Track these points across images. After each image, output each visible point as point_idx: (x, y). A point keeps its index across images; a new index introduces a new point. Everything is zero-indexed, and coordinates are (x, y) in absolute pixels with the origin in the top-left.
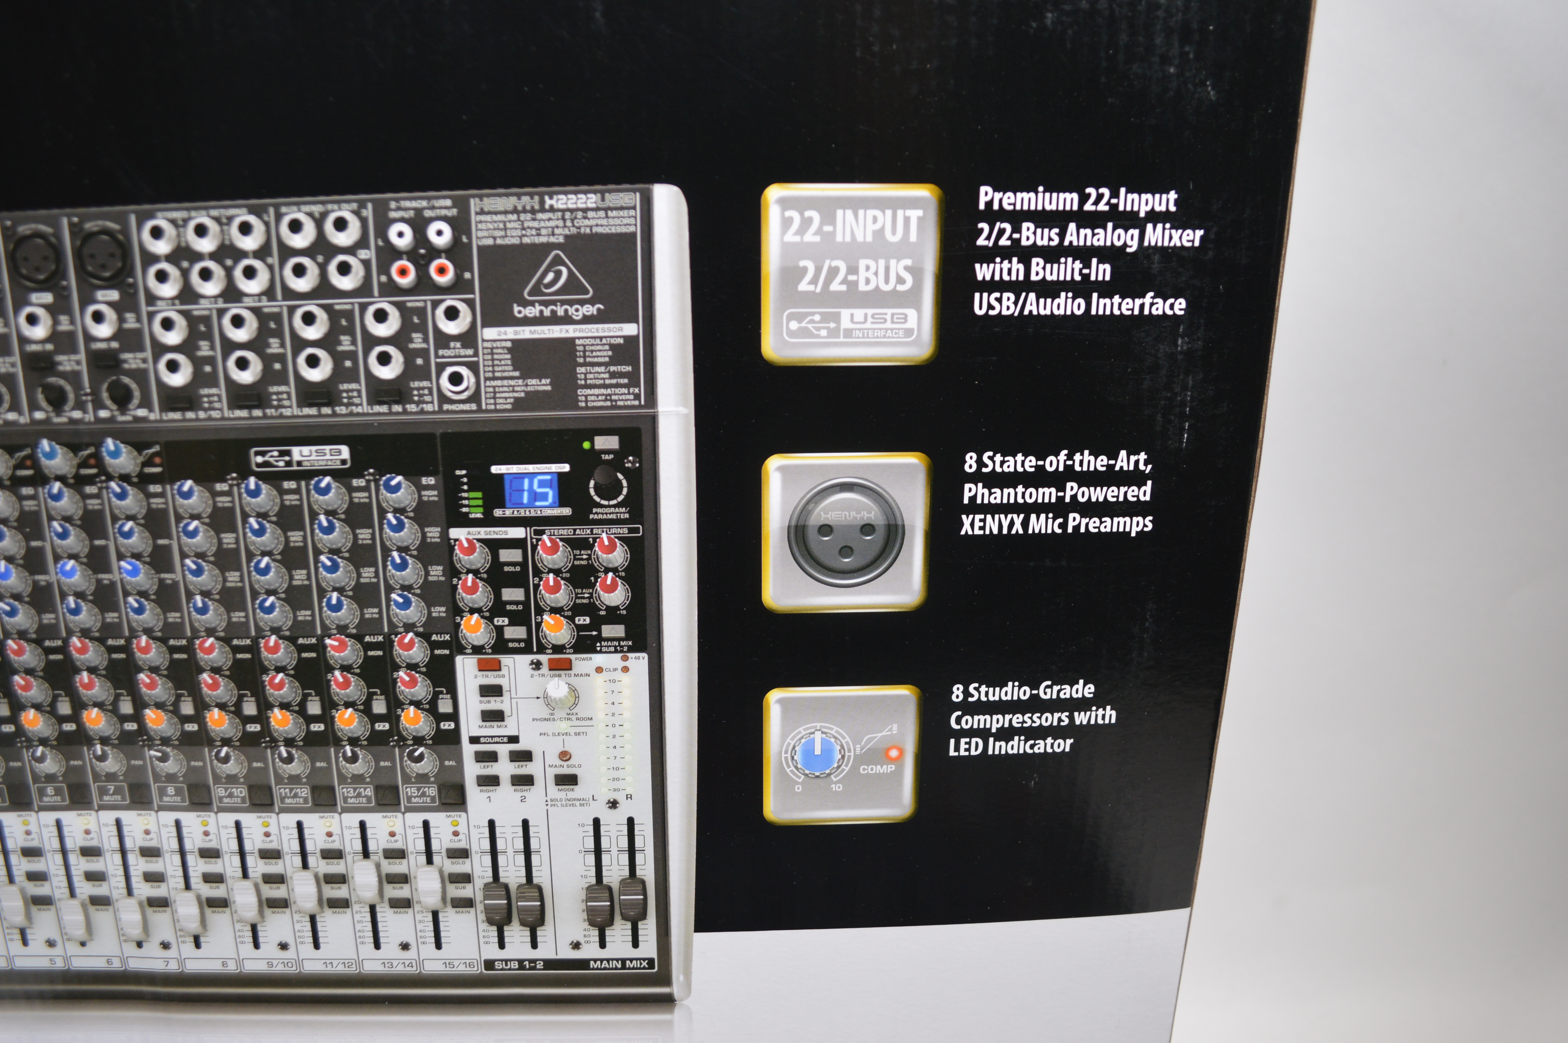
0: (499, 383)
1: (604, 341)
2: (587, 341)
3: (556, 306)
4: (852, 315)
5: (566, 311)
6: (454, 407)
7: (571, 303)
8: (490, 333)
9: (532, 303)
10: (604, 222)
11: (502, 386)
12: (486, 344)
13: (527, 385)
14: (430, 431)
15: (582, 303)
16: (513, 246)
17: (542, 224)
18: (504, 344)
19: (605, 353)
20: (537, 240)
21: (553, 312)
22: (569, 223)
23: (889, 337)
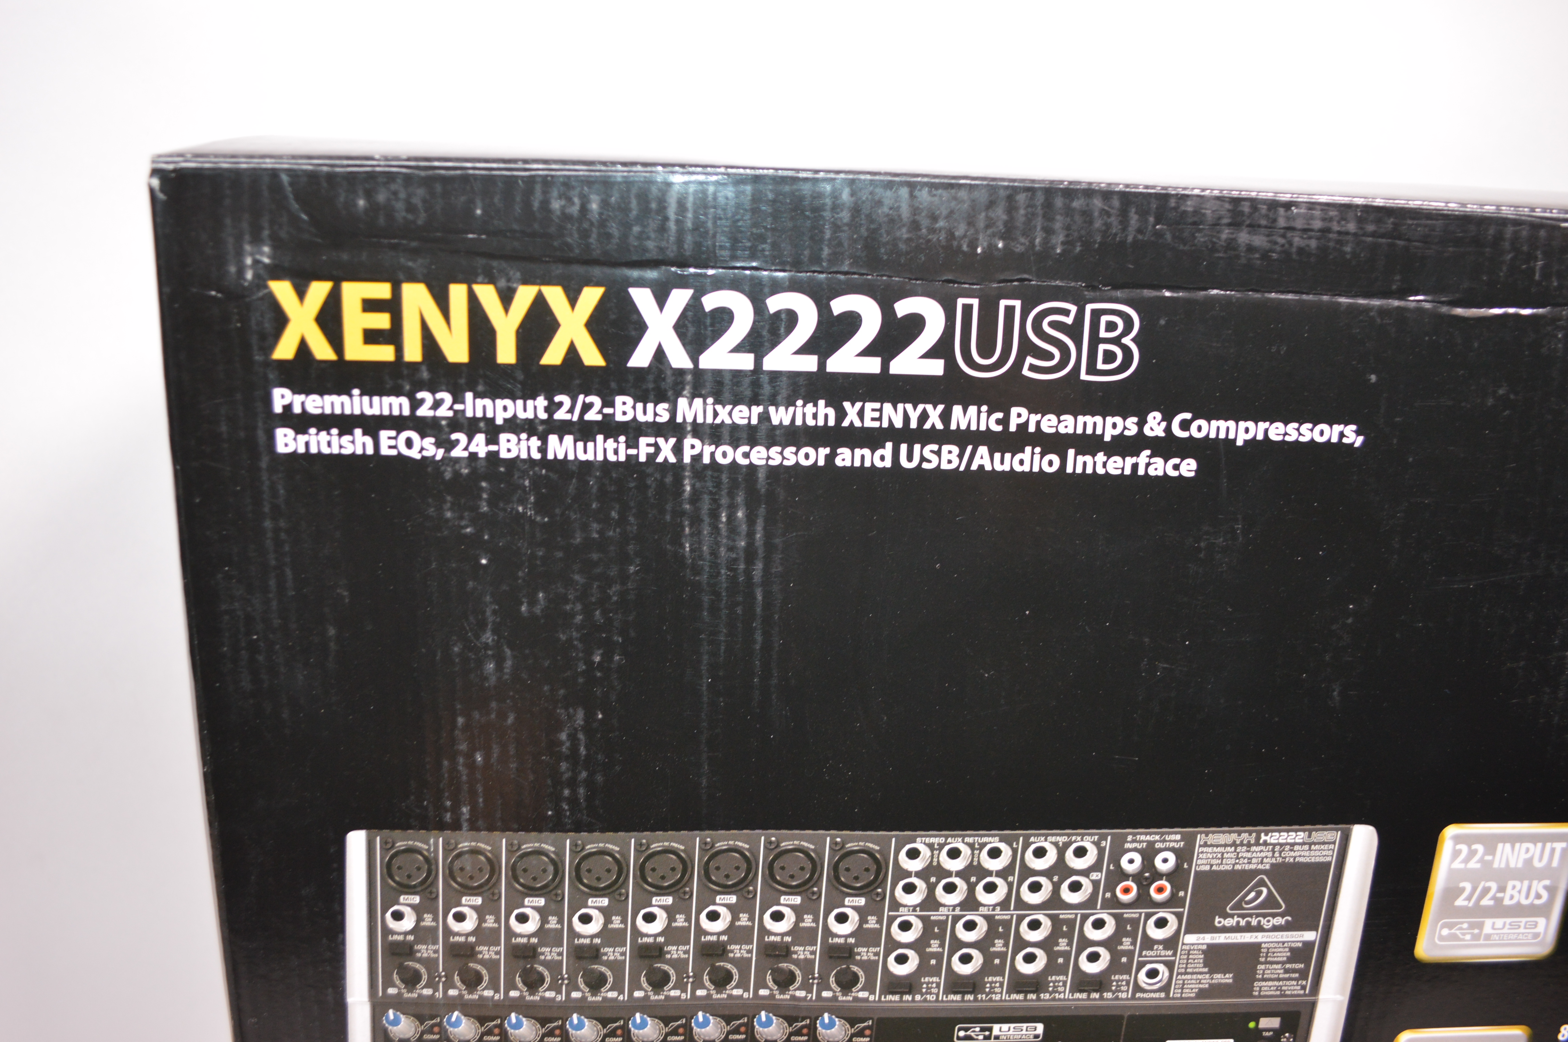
0: (1189, 977)
1: (1286, 945)
2: (1272, 945)
3: (1252, 918)
4: (1494, 923)
5: (1259, 922)
6: (1145, 995)
7: (1264, 916)
8: (1190, 939)
9: (1232, 916)
10: (1307, 854)
11: (1191, 979)
12: (1184, 947)
13: (1212, 979)
14: (1119, 1014)
15: (1274, 916)
16: (1227, 872)
17: (1254, 855)
18: (1200, 947)
19: (1284, 954)
20: (1247, 867)
21: (1248, 923)
22: (1277, 854)
23: (1520, 939)
